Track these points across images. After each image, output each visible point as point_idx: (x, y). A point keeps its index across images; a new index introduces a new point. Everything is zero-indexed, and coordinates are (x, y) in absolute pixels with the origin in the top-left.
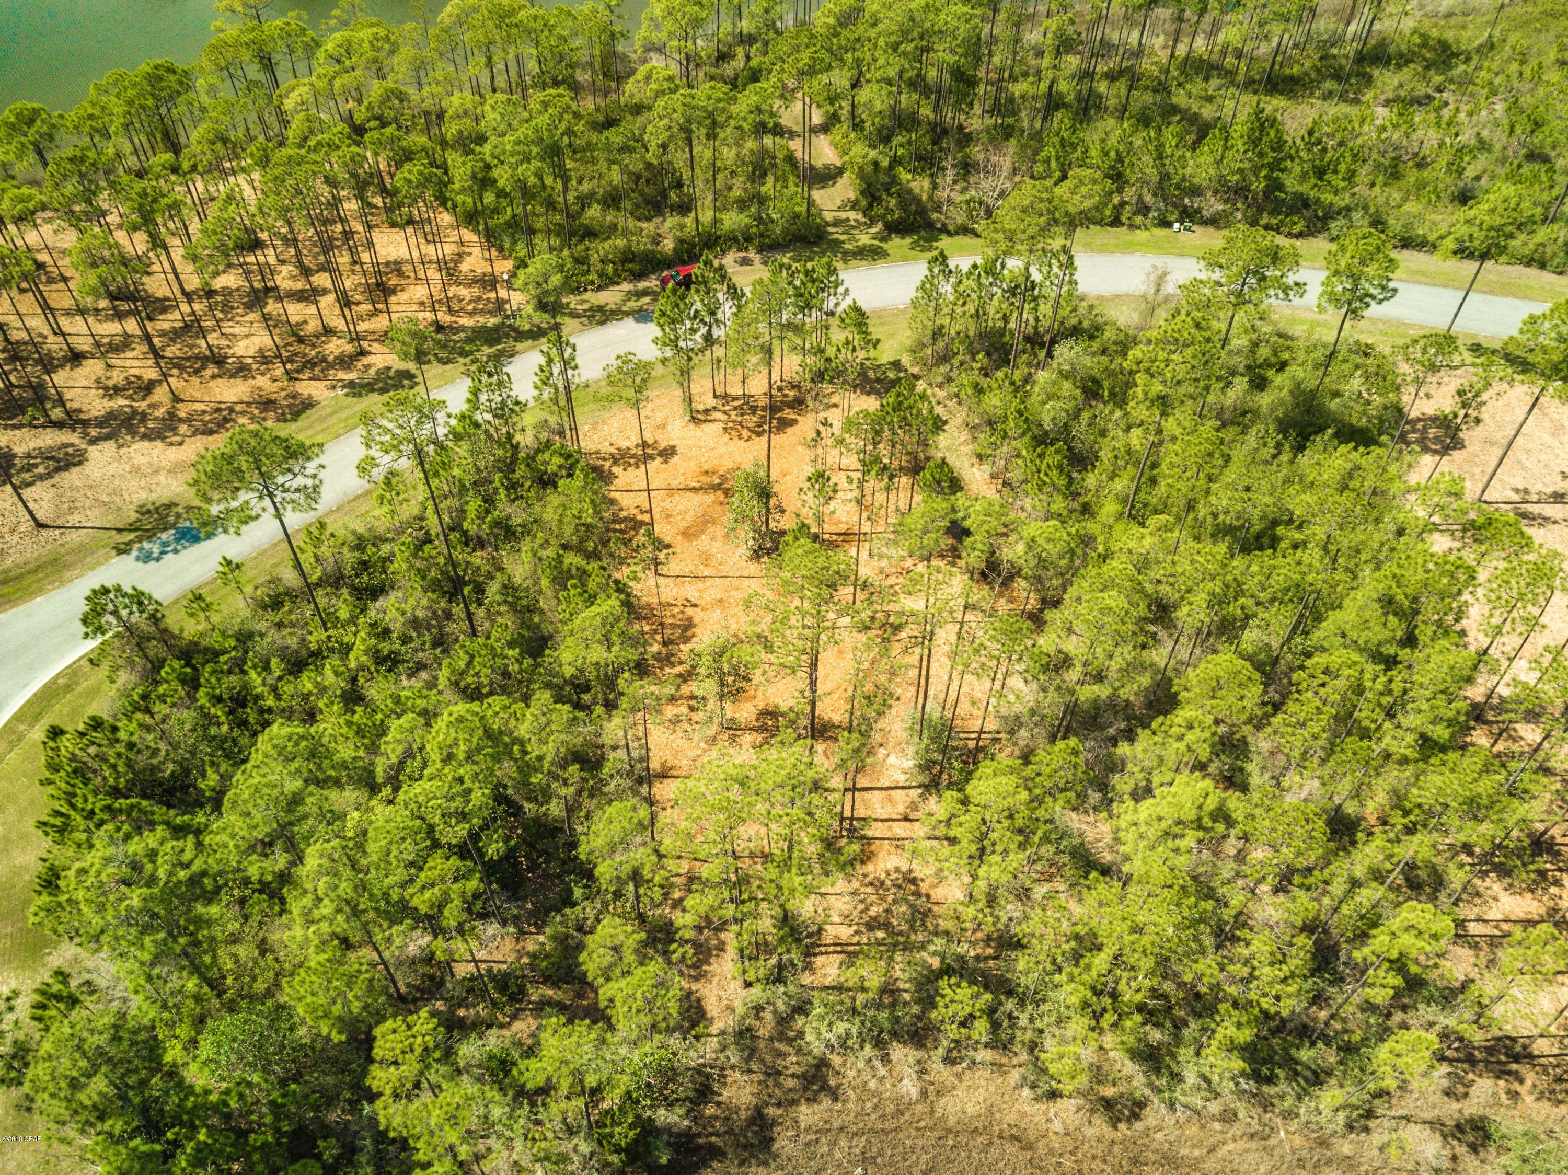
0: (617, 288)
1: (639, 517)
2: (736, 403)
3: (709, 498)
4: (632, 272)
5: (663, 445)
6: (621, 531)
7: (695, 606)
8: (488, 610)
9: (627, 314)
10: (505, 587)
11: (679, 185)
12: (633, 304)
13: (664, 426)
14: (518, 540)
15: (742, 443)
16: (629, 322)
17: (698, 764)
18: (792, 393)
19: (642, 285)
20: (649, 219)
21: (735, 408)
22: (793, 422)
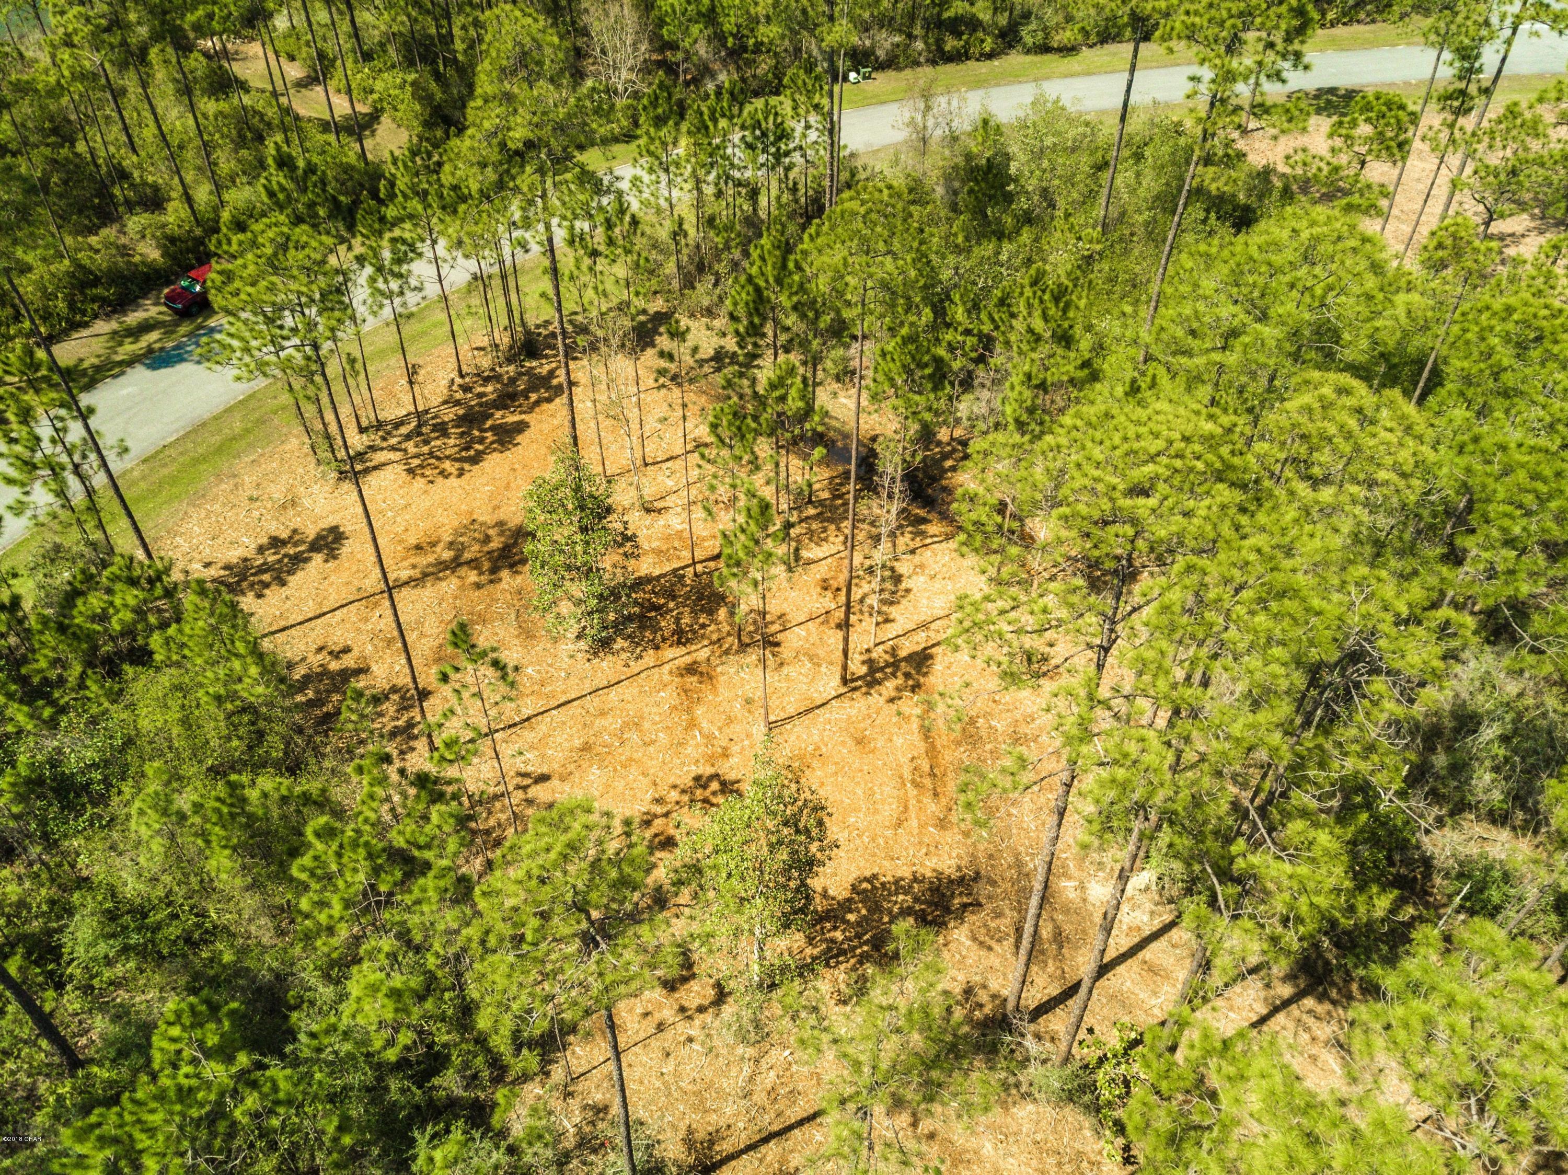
0: (85, 333)
1: (334, 666)
2: (404, 430)
3: (450, 585)
4: (104, 301)
5: (311, 532)
6: (311, 703)
7: (543, 778)
8: (87, 989)
9: (131, 362)
10: (112, 916)
11: (124, 175)
12: (129, 348)
13: (294, 503)
14: (102, 800)
15: (453, 481)
16: (140, 373)
17: (760, 1097)
18: (490, 389)
19: (133, 318)
20: (92, 230)
21: (408, 437)
22: (521, 427)
